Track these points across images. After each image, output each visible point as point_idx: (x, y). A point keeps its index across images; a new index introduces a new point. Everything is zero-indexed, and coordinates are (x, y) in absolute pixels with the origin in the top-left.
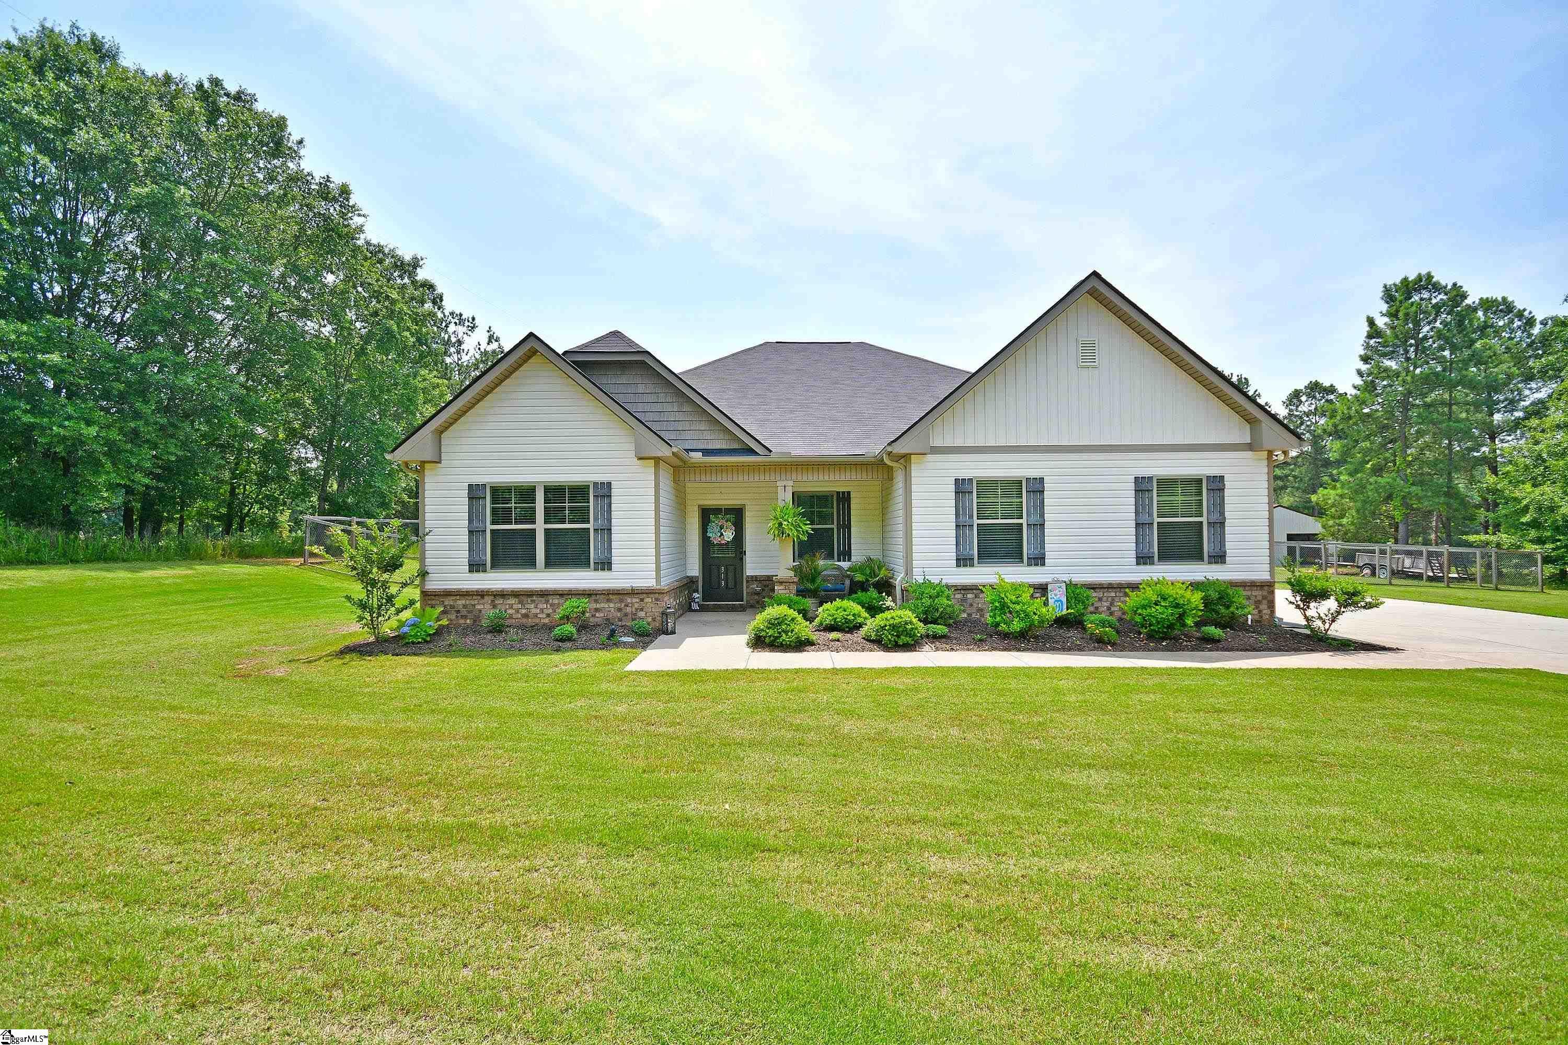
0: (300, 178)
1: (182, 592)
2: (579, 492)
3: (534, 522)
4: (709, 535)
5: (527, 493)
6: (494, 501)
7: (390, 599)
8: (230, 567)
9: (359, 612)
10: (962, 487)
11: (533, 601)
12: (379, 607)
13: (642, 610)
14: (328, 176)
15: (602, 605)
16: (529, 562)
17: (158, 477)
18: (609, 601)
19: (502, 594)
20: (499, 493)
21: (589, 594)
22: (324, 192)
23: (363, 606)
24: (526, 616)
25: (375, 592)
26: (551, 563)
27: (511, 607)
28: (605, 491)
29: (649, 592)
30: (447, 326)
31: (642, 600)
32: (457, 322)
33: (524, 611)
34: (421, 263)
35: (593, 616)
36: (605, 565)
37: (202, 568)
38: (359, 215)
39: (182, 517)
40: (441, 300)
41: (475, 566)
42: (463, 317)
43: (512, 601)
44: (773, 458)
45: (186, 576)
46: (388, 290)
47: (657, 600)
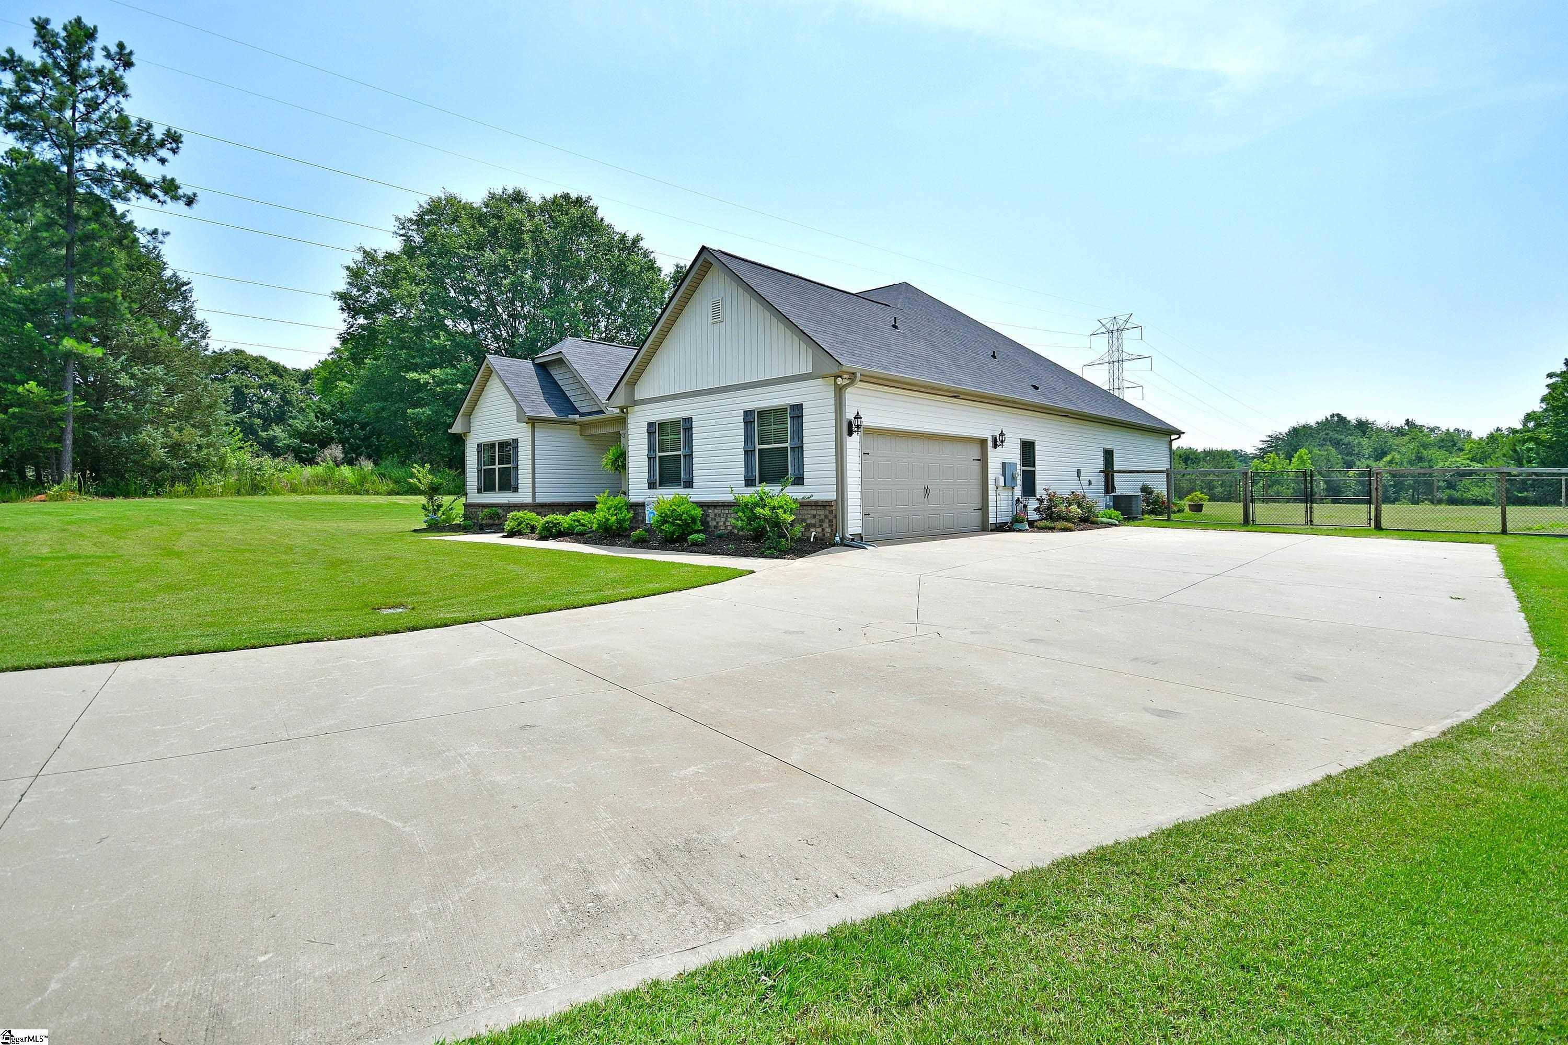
3: (495, 464)
5: (494, 447)
6: (485, 452)
10: (651, 429)
16: (494, 488)
20: (486, 448)
26: (501, 487)
41: (479, 490)
44: (607, 415)
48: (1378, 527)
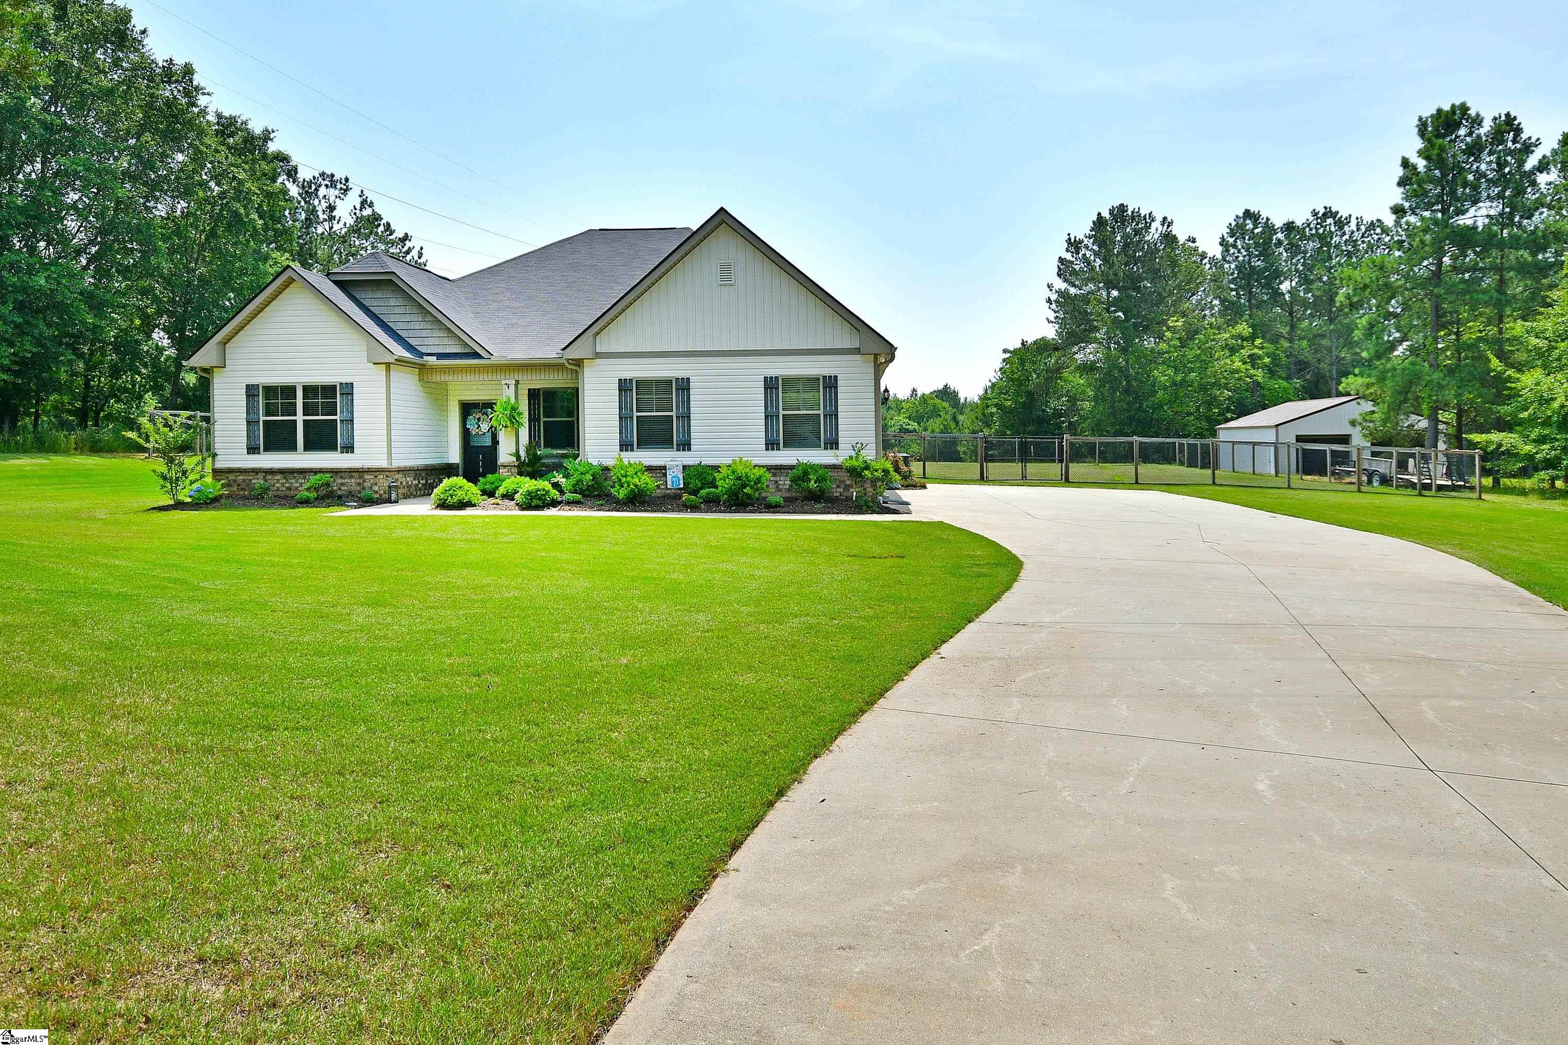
0: (145, 67)
1: (39, 477)
2: (329, 390)
3: (295, 415)
4: (468, 427)
5: (290, 391)
6: (267, 397)
7: (184, 473)
8: (79, 458)
9: (162, 482)
10: (624, 386)
11: (295, 477)
12: (177, 479)
13: (376, 484)
14: (171, 59)
15: (346, 481)
16: (292, 447)
17: (16, 374)
18: (351, 477)
19: (271, 472)
20: (270, 391)
21: (335, 472)
22: (169, 73)
23: (164, 478)
24: (289, 489)
25: (173, 468)
26: (308, 447)
27: (278, 481)
28: (348, 391)
29: (381, 471)
30: (317, 190)
31: (376, 477)
32: (329, 183)
33: (287, 485)
34: (272, 136)
35: (340, 489)
36: (349, 448)
37: (58, 459)
38: (204, 94)
39: (37, 411)
40: (296, 173)
41: (252, 449)
42: (335, 178)
43: (278, 477)
44: (494, 360)
45: (42, 465)
46: (236, 170)
47: (387, 476)
48: (1067, 480)
